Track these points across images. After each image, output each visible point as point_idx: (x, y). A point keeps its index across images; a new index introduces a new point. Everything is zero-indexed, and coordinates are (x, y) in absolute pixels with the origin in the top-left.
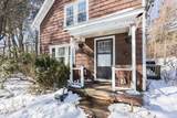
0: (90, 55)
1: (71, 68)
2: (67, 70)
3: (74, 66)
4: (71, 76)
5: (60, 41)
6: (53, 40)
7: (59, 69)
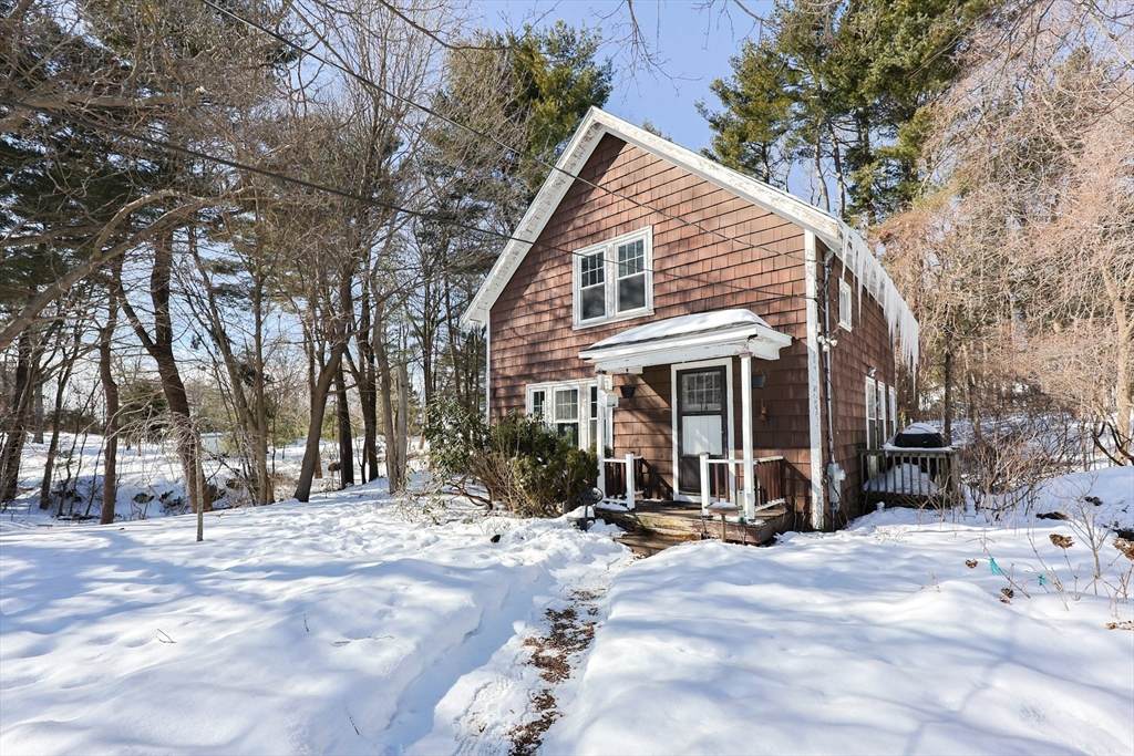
0: (659, 419)
1: (602, 460)
2: (588, 463)
3: (608, 453)
4: (601, 480)
5: (560, 369)
6: (538, 365)
7: (570, 459)
